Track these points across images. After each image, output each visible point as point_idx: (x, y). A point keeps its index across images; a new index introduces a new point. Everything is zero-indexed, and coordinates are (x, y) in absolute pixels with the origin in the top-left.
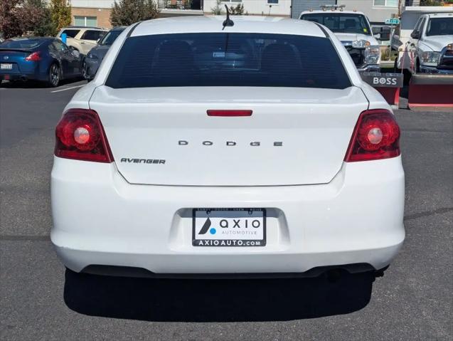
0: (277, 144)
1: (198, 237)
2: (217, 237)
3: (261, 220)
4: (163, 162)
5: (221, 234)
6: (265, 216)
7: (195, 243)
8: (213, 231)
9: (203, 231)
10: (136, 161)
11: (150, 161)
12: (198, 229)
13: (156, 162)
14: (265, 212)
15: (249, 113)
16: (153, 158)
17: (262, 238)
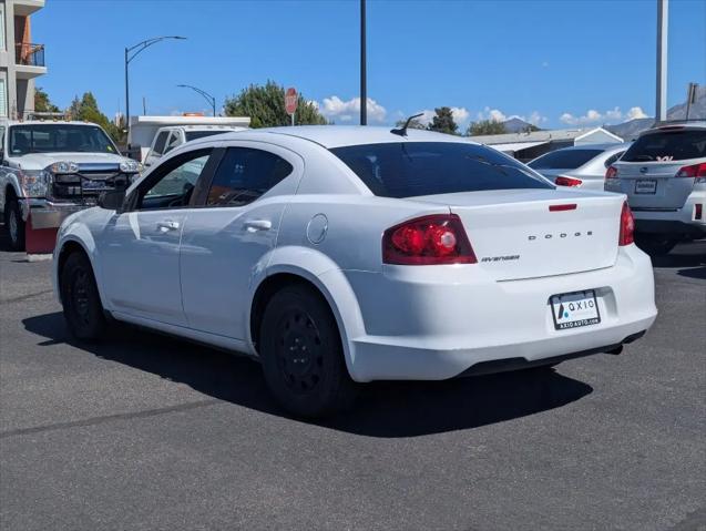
0: (590, 233)
1: (559, 321)
2: (570, 319)
3: (593, 299)
4: (518, 257)
5: (573, 317)
6: (595, 296)
7: (558, 327)
8: (567, 315)
9: (560, 317)
10: (496, 259)
11: (507, 258)
12: (557, 315)
13: (512, 258)
14: (594, 293)
15: (573, 207)
16: (510, 255)
17: (596, 316)
